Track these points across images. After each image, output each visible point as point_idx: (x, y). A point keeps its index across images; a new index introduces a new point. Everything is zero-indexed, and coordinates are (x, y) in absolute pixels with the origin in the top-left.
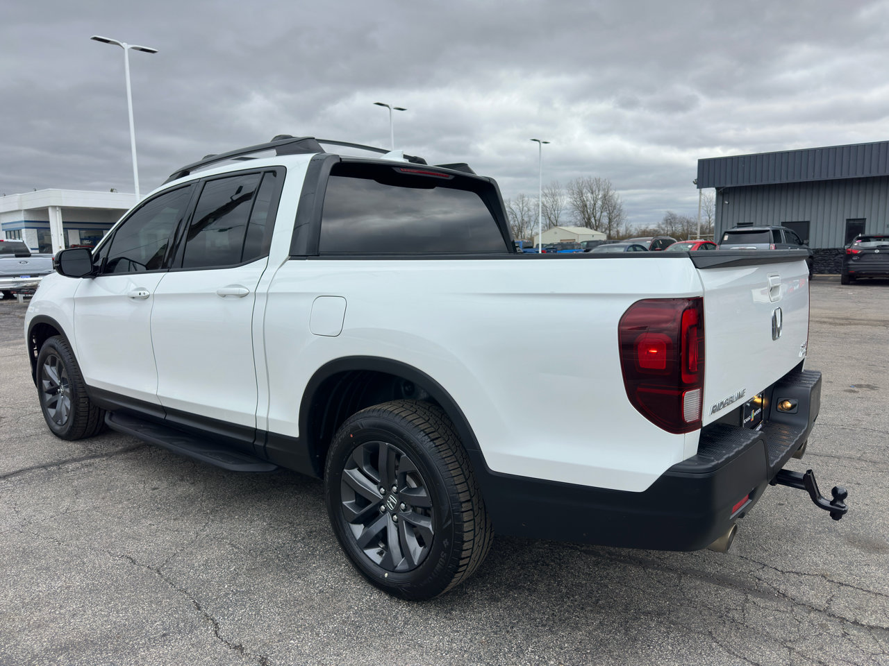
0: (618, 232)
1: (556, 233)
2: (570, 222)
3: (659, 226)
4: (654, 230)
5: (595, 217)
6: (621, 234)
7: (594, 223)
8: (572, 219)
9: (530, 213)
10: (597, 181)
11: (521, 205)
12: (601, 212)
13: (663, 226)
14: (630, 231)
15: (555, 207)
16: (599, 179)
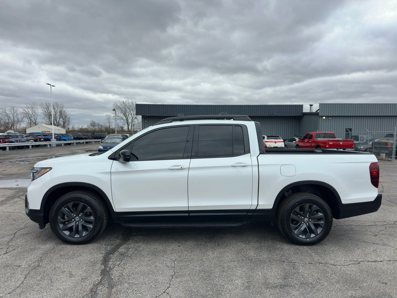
0: (69, 128)
1: (39, 128)
2: (43, 122)
3: (88, 127)
4: (86, 128)
5: (56, 121)
6: (70, 129)
7: (56, 124)
8: (44, 120)
9: (18, 116)
10: (57, 104)
11: (13, 112)
12: (60, 119)
13: (90, 127)
14: (74, 128)
15: (35, 114)
16: (58, 103)
